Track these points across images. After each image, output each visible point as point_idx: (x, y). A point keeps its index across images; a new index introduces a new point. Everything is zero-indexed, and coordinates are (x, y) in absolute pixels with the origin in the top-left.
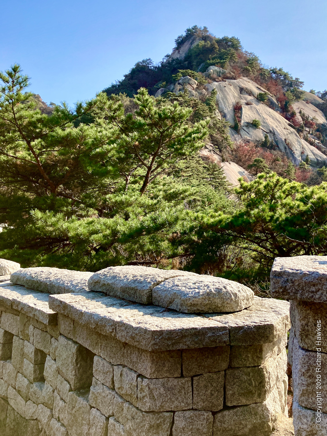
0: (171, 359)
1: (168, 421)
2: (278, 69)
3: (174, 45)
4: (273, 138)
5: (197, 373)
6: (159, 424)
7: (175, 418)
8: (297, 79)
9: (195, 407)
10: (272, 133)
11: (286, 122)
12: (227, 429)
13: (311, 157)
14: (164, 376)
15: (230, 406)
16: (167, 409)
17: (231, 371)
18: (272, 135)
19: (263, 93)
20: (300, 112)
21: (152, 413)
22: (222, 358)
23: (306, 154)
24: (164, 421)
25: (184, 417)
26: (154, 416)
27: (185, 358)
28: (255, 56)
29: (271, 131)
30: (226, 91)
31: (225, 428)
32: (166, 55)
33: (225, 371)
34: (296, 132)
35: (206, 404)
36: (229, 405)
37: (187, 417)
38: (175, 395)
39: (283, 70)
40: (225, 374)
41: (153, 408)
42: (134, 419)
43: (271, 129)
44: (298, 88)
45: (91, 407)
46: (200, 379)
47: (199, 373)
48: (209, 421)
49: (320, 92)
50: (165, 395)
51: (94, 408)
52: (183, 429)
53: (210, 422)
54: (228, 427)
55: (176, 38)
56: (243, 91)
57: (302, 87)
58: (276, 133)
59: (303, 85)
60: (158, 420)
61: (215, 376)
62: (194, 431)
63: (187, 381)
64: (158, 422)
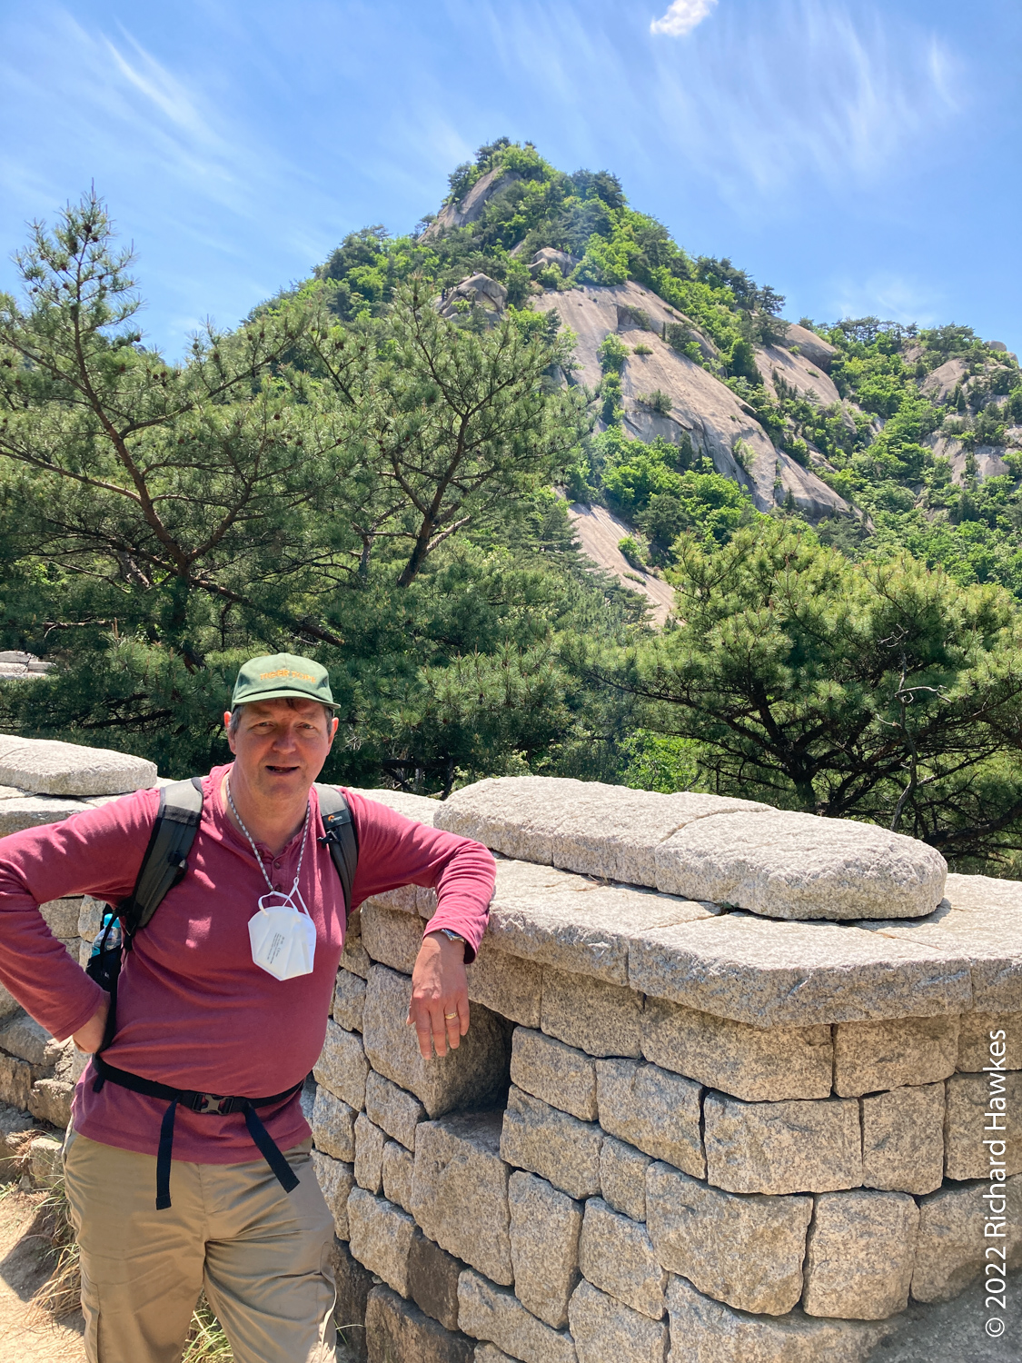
0: (808, 1050)
1: (802, 1221)
2: (719, 261)
3: (447, 191)
4: (701, 445)
5: (875, 1089)
6: (778, 1229)
7: (819, 1213)
8: (768, 289)
9: (870, 1183)
10: (700, 430)
11: (737, 403)
12: (958, 1244)
13: (801, 495)
14: (786, 1096)
15: (959, 1179)
16: (797, 1187)
17: (963, 1082)
18: (699, 435)
19: (678, 323)
20: (775, 377)
21: (756, 1199)
22: (940, 1045)
23: (786, 488)
24: (792, 1220)
25: (846, 1210)
26: (762, 1207)
27: (845, 1047)
28: (661, 226)
29: (696, 426)
30: (582, 316)
31: (951, 1241)
32: (423, 216)
33: (946, 1081)
34: (761, 430)
35: (900, 1176)
36: (958, 1176)
37: (852, 1211)
38: (818, 1148)
39: (732, 265)
40: (947, 1092)
41: (761, 1185)
42: (693, 1211)
43: (699, 421)
44: (770, 313)
45: (512, 1170)
46: (883, 1105)
47: (880, 1089)
48: (910, 1221)
49: (825, 325)
50: (794, 1148)
51: (524, 1171)
52: (844, 1245)
53: (913, 1224)
54: (960, 1239)
55: (453, 172)
56: (628, 317)
57: (779, 309)
58: (709, 432)
59: (783, 305)
60: (775, 1217)
61: (922, 1095)
62: (872, 1250)
63: (850, 1110)
64: (776, 1224)
